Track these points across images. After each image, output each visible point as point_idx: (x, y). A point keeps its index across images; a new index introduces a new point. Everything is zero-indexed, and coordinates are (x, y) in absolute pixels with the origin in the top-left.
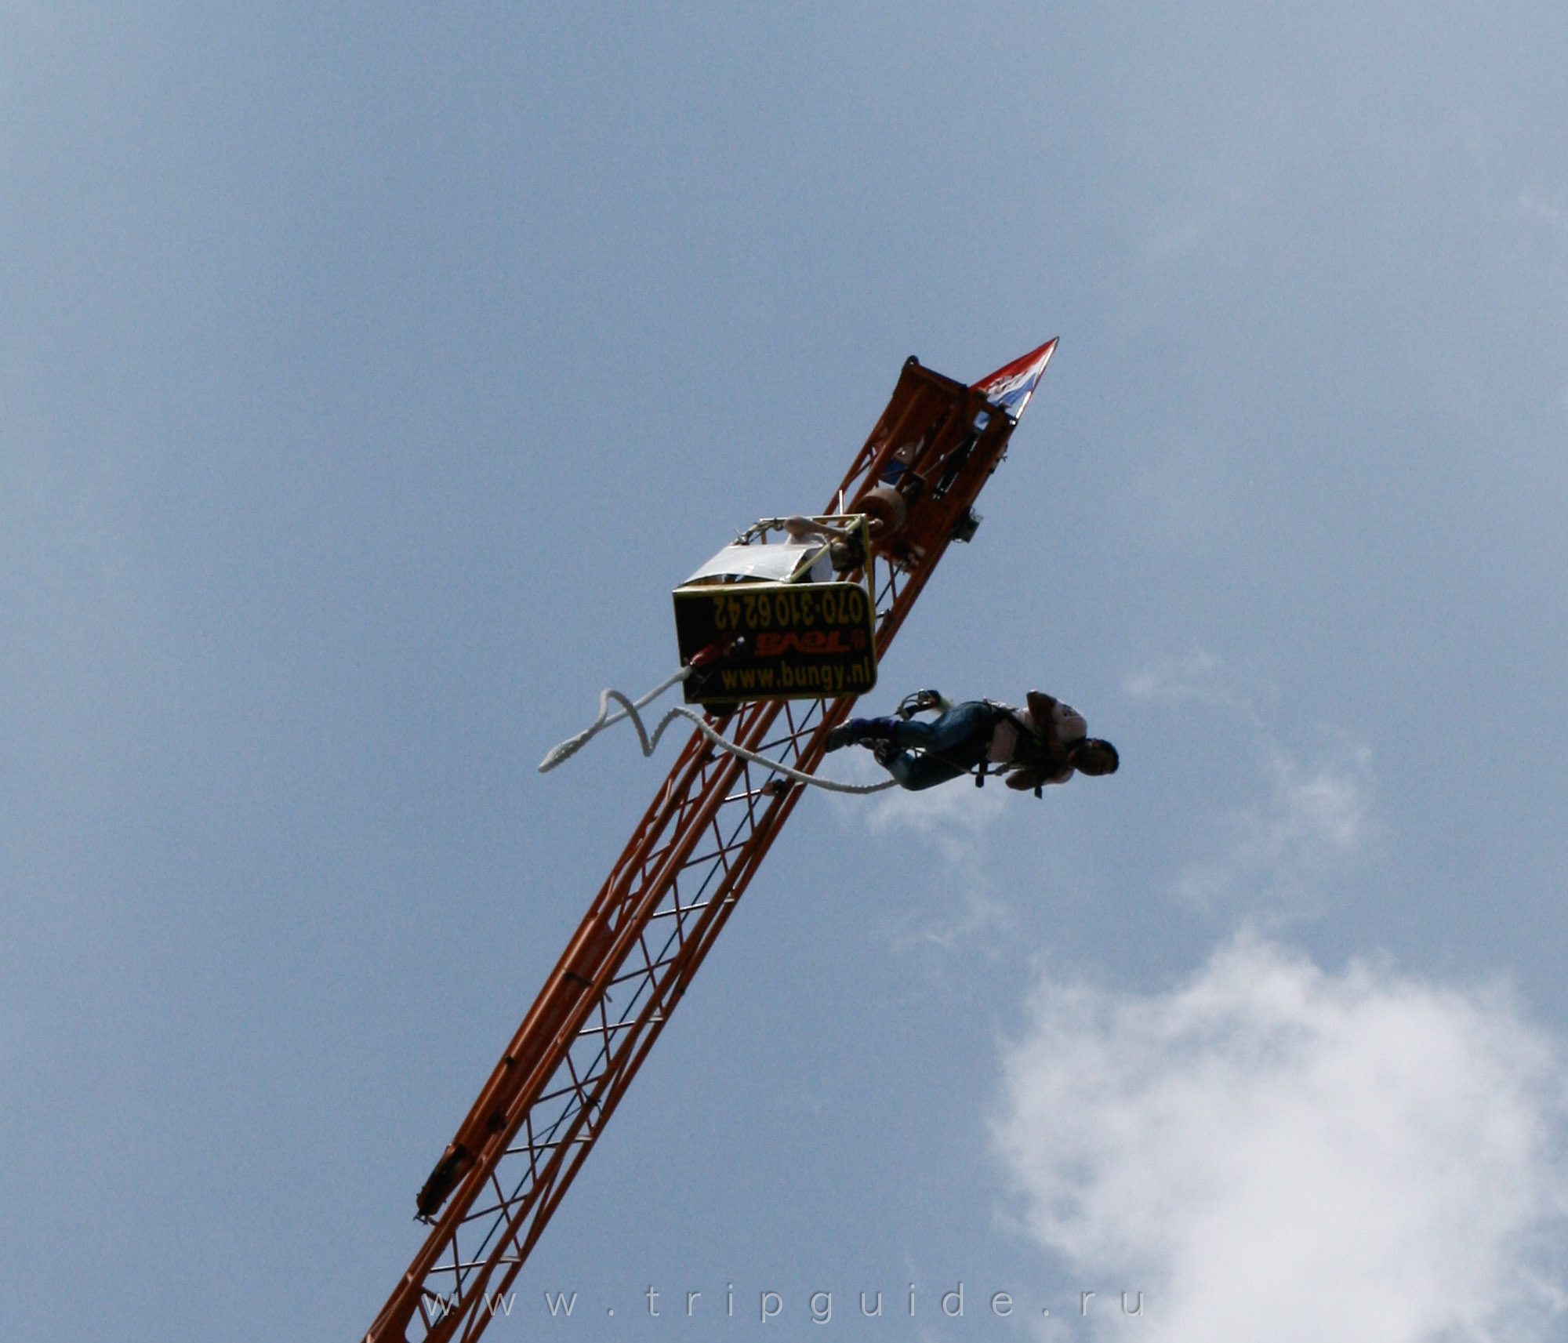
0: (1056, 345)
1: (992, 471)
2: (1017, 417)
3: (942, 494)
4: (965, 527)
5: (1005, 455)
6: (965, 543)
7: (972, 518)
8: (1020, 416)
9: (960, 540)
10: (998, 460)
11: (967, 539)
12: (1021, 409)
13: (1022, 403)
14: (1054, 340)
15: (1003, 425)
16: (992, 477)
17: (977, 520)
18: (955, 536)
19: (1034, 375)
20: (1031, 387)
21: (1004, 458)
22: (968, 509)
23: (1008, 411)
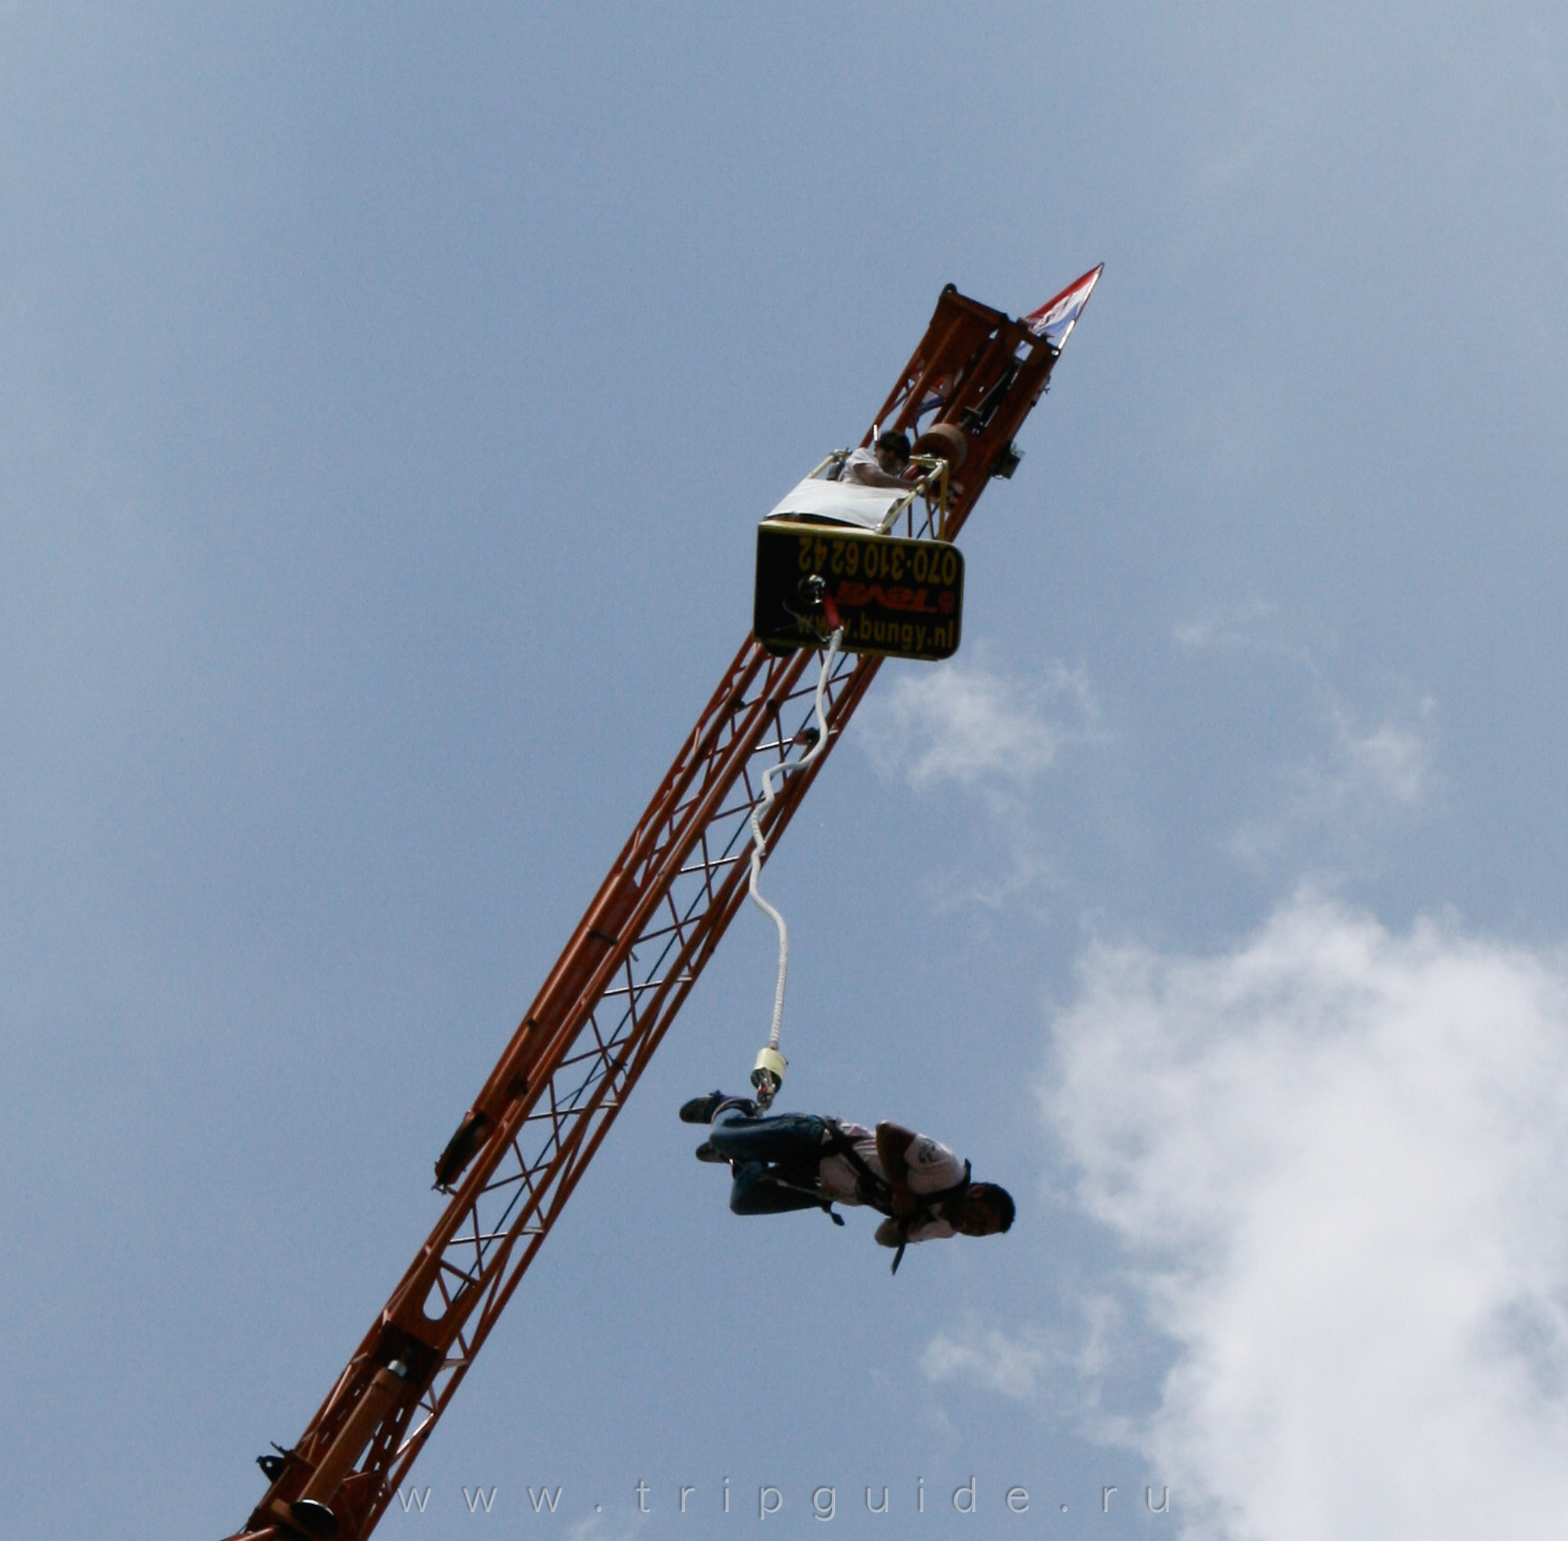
0: (1101, 272)
1: (1034, 404)
2: (1060, 347)
3: (982, 429)
4: (1006, 463)
5: (1047, 387)
6: (1005, 479)
7: (1013, 453)
8: (1064, 345)
9: (1001, 477)
10: (1040, 392)
11: (1008, 475)
12: (1064, 339)
13: (1065, 332)
14: (1098, 267)
15: (1045, 356)
16: (1033, 410)
17: (1018, 455)
18: (995, 472)
19: (1078, 304)
20: (1076, 315)
21: (1047, 391)
22: (1009, 443)
23: (1049, 340)
